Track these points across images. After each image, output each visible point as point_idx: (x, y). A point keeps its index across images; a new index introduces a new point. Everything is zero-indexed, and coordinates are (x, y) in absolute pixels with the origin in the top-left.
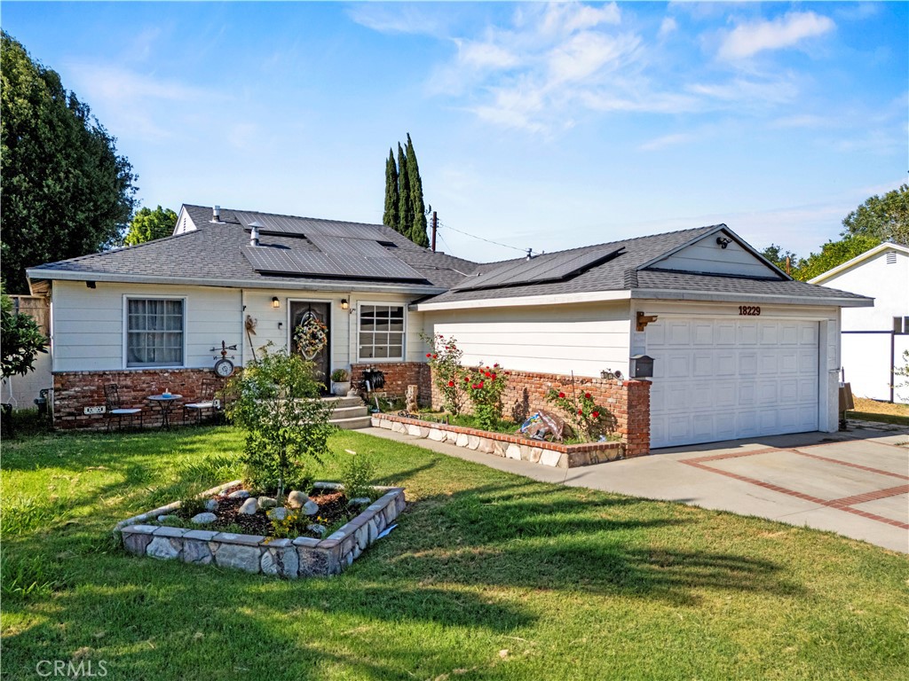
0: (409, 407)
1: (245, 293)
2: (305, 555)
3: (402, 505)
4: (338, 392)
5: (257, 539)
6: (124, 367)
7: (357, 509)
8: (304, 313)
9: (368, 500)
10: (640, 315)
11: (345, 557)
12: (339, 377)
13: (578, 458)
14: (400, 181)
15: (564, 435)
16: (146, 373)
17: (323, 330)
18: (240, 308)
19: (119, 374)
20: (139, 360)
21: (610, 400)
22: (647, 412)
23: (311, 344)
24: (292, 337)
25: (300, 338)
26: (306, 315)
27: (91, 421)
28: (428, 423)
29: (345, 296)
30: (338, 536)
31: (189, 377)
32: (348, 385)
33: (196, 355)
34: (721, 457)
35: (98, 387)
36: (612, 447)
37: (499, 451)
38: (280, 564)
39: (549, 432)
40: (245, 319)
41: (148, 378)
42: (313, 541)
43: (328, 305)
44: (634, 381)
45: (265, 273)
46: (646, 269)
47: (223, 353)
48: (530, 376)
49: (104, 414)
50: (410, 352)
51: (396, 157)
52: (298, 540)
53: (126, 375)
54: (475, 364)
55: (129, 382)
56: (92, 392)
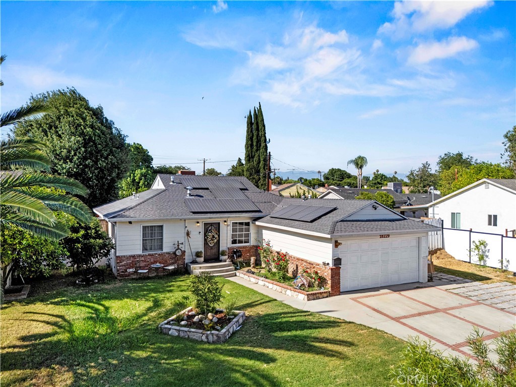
0: (252, 266)
1: (186, 221)
2: (215, 336)
3: (244, 318)
4: (222, 260)
5: (201, 331)
6: (141, 253)
7: (230, 320)
8: (209, 227)
9: (233, 317)
10: (336, 242)
11: (226, 337)
12: (223, 253)
13: (311, 297)
14: (254, 127)
15: (309, 286)
16: (149, 255)
17: (217, 234)
18: (184, 227)
19: (139, 256)
20: (147, 250)
21: (325, 274)
22: (339, 279)
23: (212, 240)
24: (205, 237)
25: (208, 237)
26: (210, 228)
27: (130, 274)
28: (258, 277)
29: (226, 220)
30: (224, 331)
31: (165, 256)
32: (227, 257)
33: (167, 248)
34: (367, 297)
35: (132, 261)
36: (325, 292)
37: (284, 292)
38: (208, 339)
39: (303, 285)
40: (186, 231)
41: (150, 257)
42: (217, 332)
43: (219, 223)
44: (334, 267)
45: (194, 213)
46: (341, 221)
47: (178, 246)
48: (298, 259)
49: (134, 272)
50: (253, 242)
51: (252, 114)
52: (213, 332)
53: (142, 256)
54: (278, 250)
55: (143, 259)
56: (130, 263)
